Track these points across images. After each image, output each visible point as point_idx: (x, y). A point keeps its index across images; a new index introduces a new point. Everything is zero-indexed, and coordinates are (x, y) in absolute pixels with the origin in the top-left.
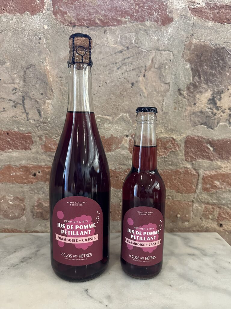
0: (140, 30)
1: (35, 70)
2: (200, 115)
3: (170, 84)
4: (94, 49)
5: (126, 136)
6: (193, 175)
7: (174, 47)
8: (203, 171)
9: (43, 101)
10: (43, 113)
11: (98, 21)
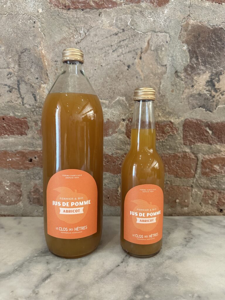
0: (135, 11)
1: (29, 54)
2: (198, 98)
3: (167, 66)
4: (90, 32)
5: (122, 120)
6: (191, 159)
7: (171, 28)
8: (202, 155)
9: (38, 85)
10: (38, 97)
11: (92, 4)
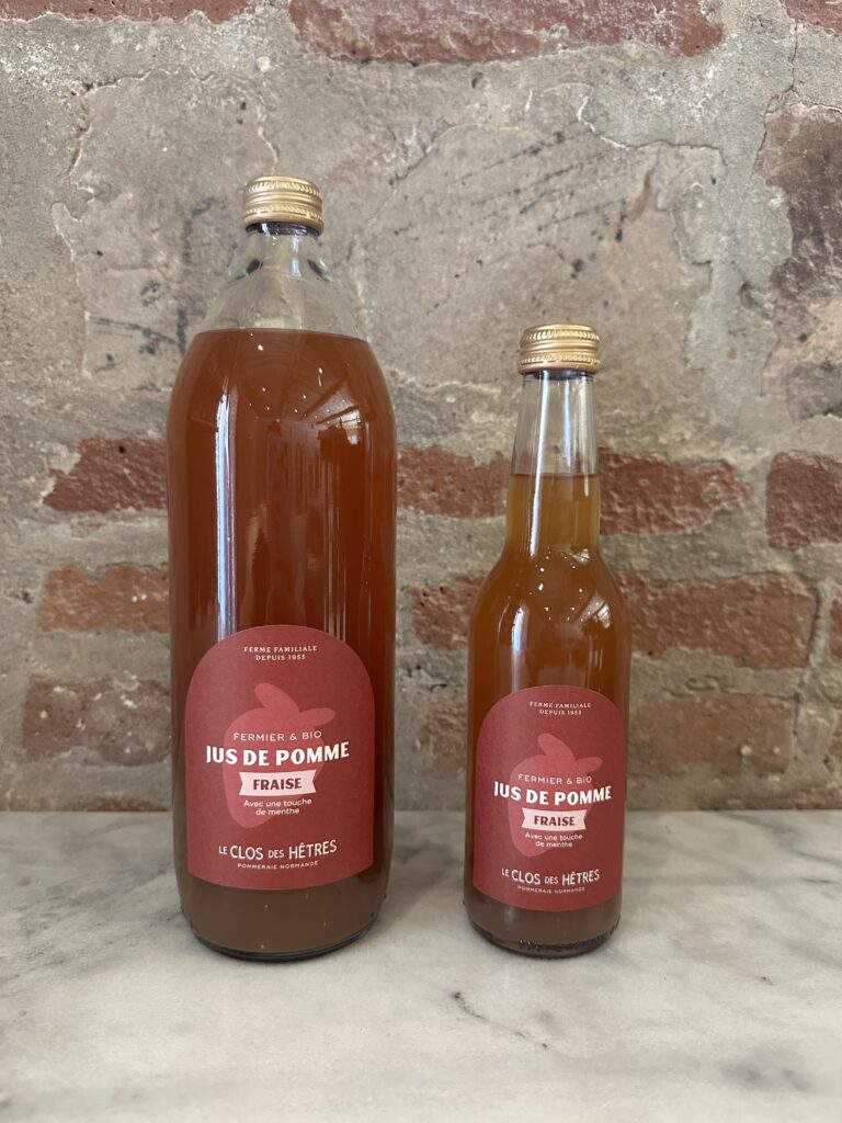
0: (603, 71)
1: (224, 218)
2: (822, 379)
3: (712, 265)
4: (439, 141)
6: (796, 599)
7: (727, 133)
8: (834, 583)
11: (451, 43)
